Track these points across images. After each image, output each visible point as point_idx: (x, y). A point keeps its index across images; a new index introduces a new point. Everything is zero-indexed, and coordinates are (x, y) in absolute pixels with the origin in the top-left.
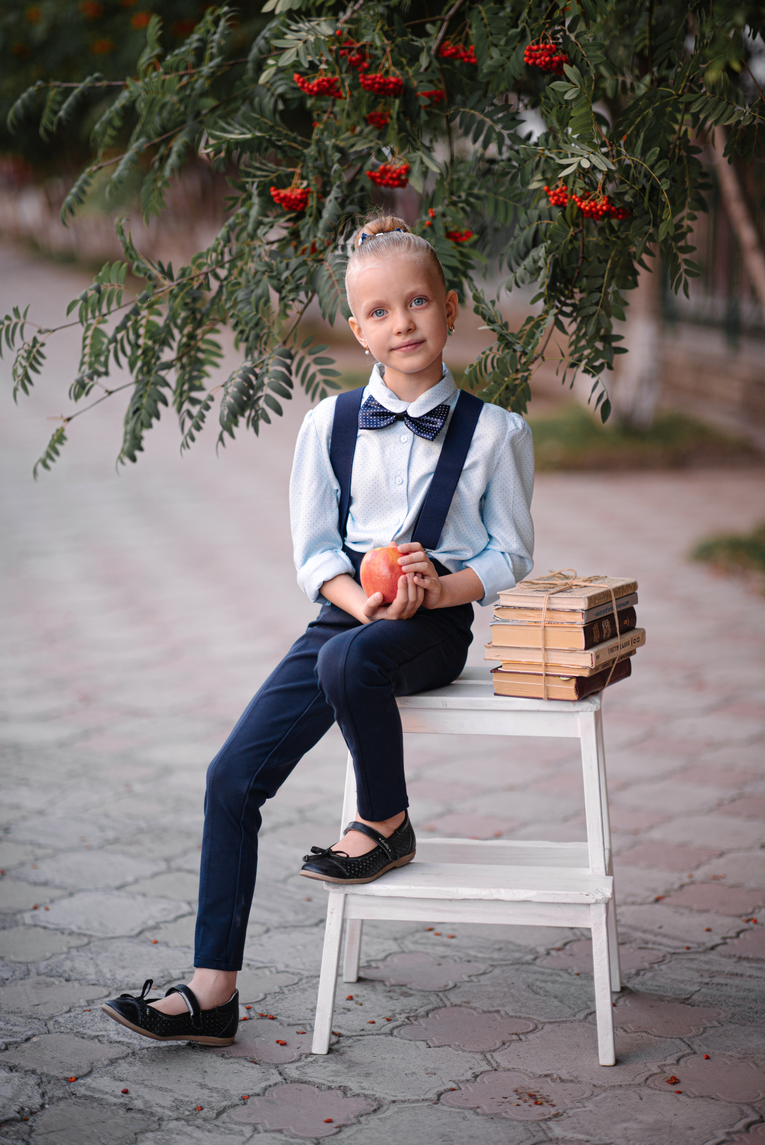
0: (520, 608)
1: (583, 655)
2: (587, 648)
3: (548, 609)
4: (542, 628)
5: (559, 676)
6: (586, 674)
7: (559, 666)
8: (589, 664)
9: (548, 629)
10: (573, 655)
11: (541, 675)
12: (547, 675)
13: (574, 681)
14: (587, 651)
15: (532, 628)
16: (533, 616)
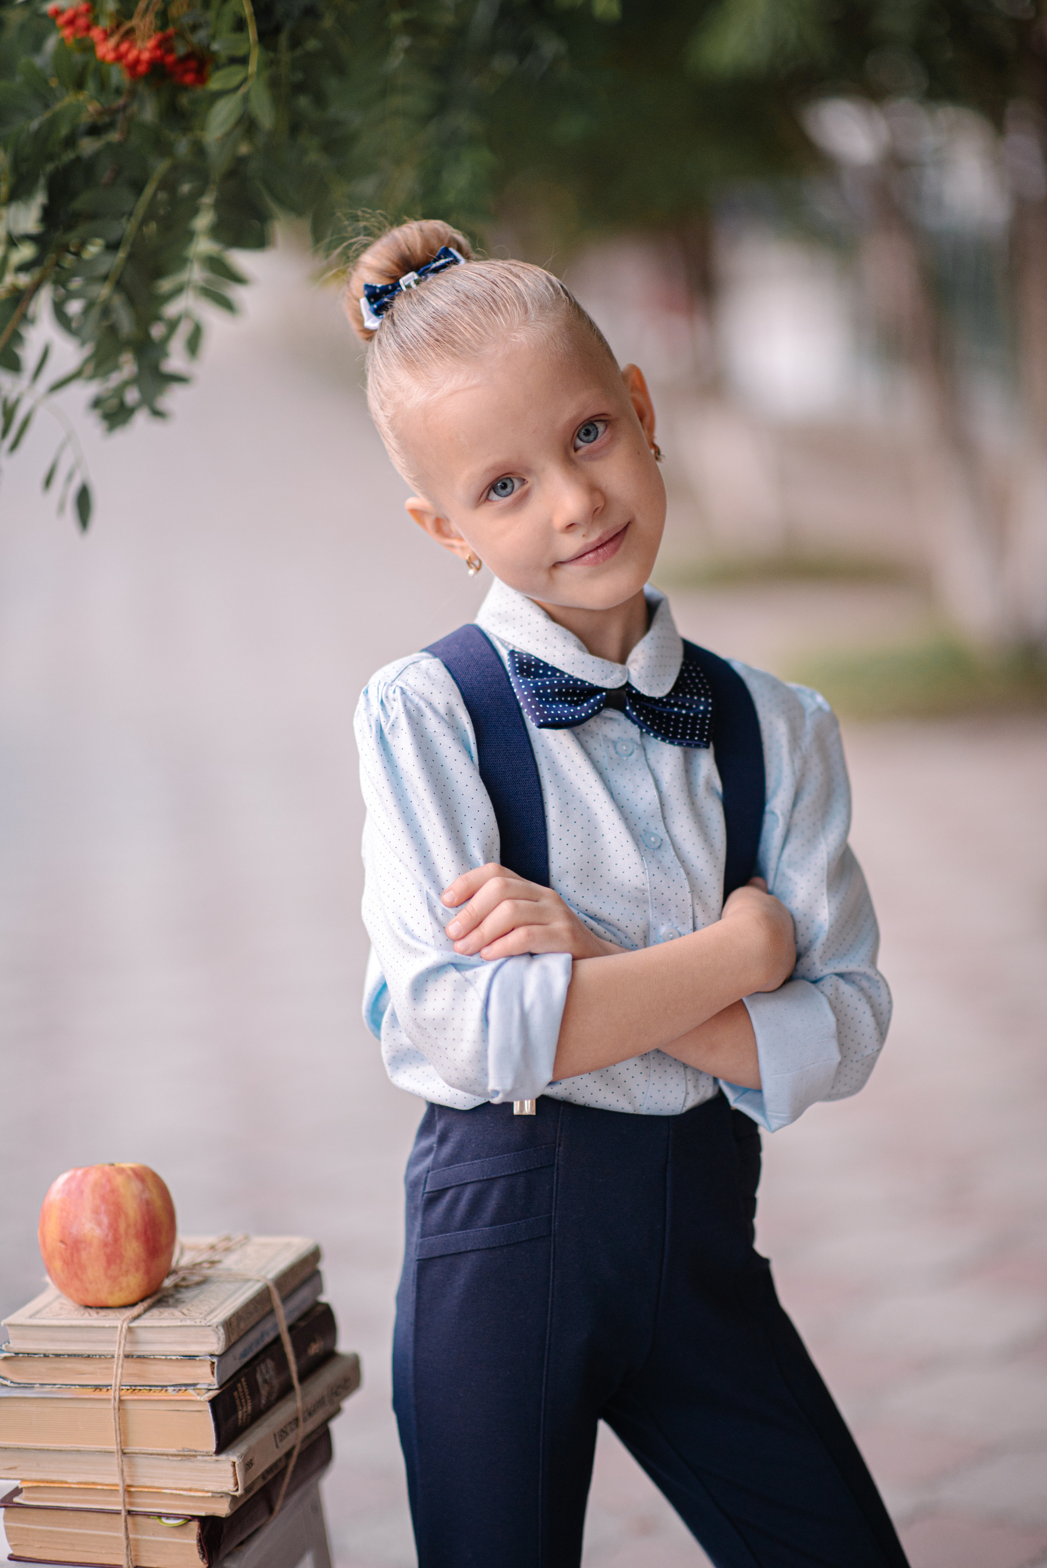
0: (58, 1356)
1: (213, 1466)
2: (222, 1447)
3: (127, 1356)
4: (113, 1405)
5: (160, 1516)
6: (223, 1509)
7: (158, 1493)
8: (229, 1487)
9: (130, 1406)
10: (188, 1464)
11: (118, 1513)
12: (129, 1513)
13: (195, 1525)
14: (223, 1457)
15: (89, 1405)
16: (92, 1374)
